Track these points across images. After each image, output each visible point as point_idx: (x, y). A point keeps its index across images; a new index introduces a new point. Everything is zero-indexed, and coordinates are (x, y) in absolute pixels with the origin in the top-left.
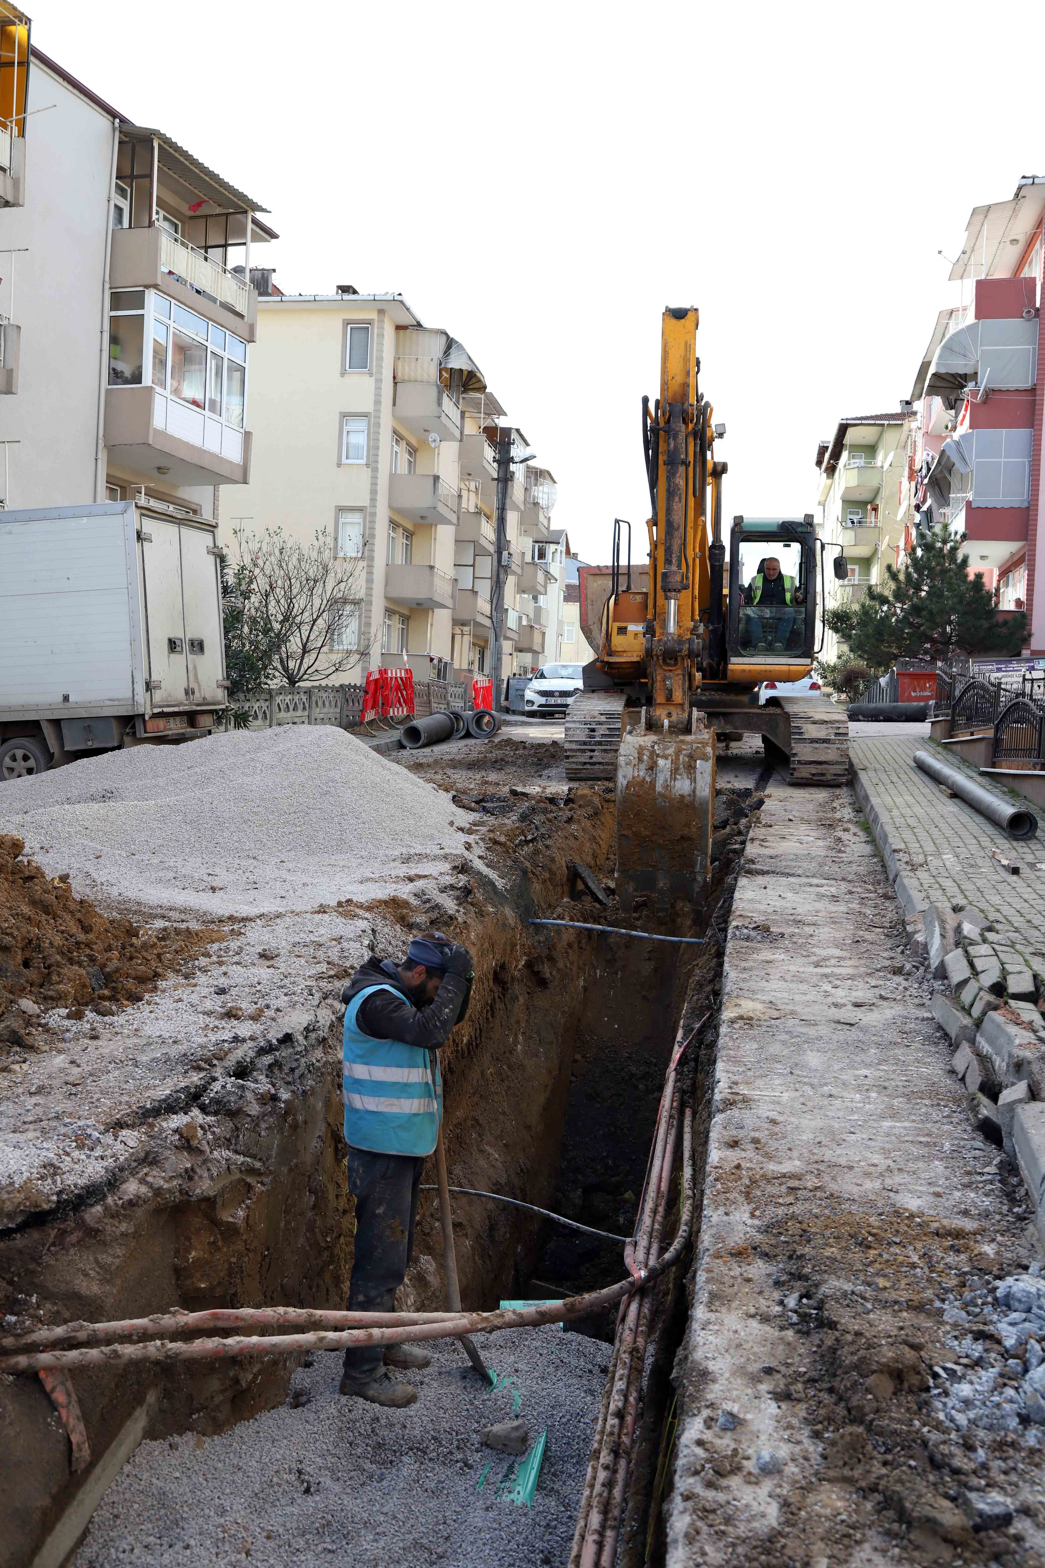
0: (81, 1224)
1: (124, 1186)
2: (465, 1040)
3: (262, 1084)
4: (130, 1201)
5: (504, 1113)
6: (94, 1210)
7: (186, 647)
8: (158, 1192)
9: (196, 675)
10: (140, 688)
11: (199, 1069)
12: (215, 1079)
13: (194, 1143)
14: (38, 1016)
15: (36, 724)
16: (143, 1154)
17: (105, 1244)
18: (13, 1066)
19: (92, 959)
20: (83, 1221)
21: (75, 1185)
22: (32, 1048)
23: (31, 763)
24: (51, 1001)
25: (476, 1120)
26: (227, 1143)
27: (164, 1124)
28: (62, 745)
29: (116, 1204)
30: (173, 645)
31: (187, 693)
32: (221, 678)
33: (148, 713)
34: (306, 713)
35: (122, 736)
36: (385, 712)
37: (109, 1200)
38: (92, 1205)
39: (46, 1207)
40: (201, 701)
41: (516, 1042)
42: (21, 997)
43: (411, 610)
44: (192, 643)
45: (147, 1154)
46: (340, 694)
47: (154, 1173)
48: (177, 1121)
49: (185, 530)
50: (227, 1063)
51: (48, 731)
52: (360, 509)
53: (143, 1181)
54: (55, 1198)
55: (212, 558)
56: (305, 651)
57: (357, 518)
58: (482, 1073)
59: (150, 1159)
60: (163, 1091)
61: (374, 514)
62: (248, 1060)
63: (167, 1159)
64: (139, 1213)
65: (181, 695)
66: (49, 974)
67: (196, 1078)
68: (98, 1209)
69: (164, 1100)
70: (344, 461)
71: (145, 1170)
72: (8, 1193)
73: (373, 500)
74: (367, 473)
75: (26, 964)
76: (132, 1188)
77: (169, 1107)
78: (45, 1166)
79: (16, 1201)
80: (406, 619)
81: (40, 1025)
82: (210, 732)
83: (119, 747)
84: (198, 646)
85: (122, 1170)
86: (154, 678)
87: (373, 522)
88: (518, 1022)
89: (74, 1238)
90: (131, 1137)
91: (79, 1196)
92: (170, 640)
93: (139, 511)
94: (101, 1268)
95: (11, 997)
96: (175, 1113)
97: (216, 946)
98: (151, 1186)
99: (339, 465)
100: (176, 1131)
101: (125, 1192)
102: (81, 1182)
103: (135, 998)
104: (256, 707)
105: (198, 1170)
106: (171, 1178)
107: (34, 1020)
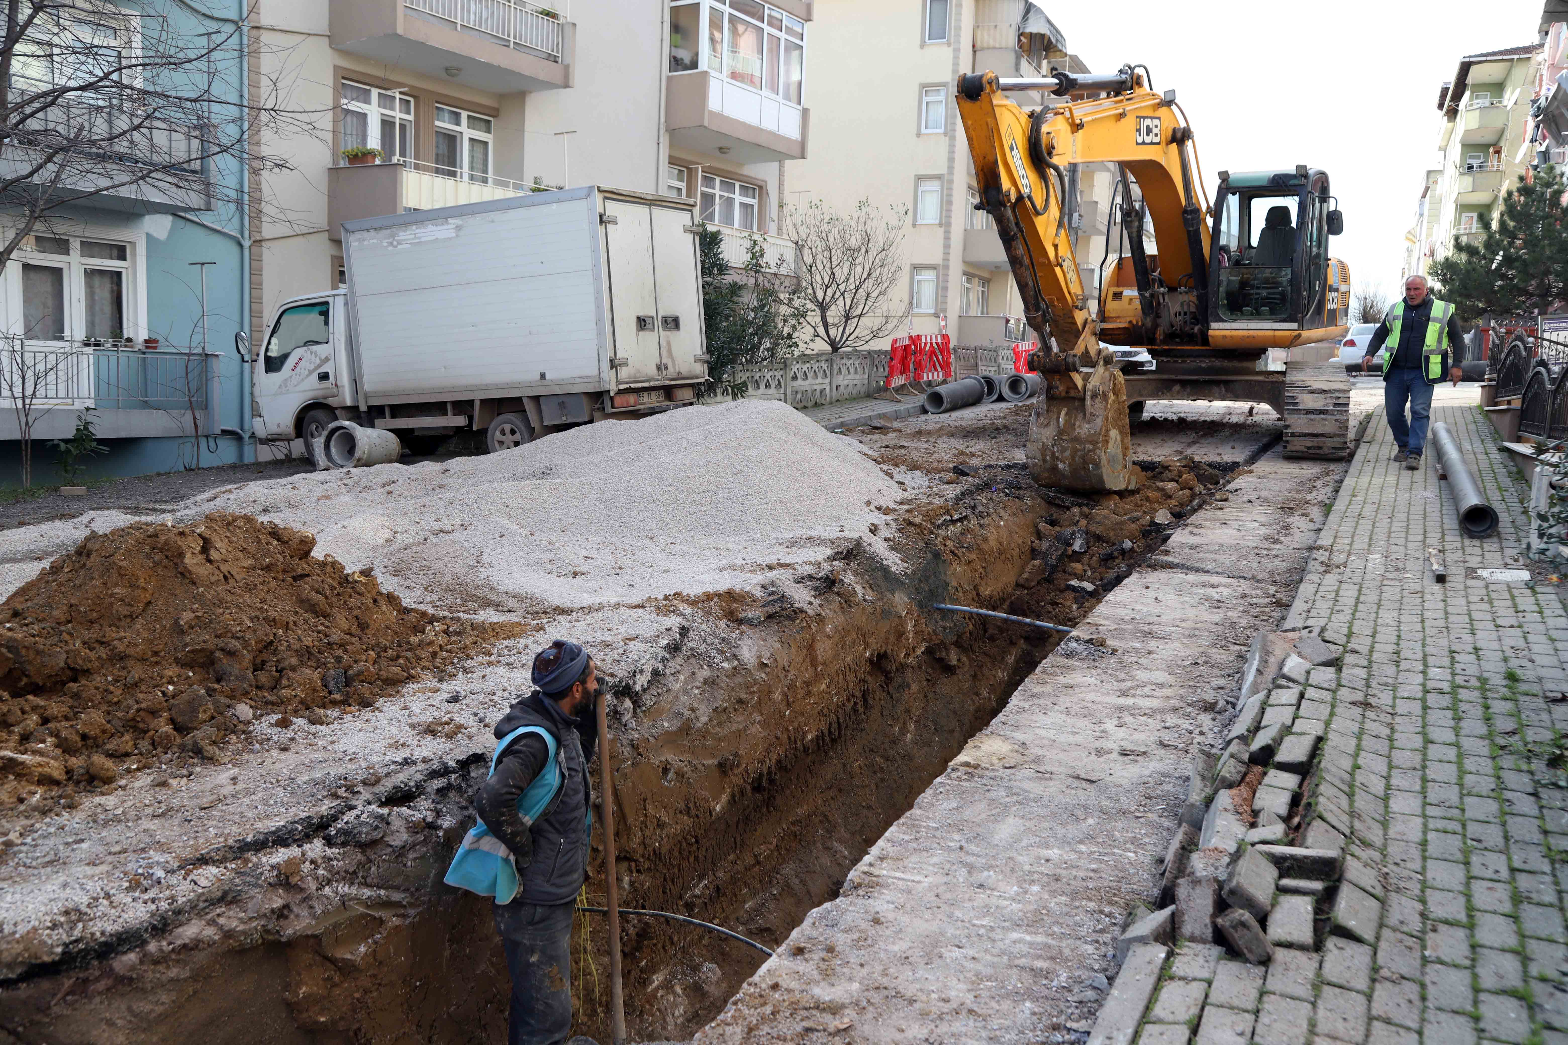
0: (110, 972)
1: (180, 930)
2: (809, 737)
3: (422, 810)
4: (185, 946)
5: (869, 807)
6: (125, 958)
7: (658, 324)
8: (228, 934)
9: (670, 351)
10: (606, 365)
11: (335, 796)
12: (351, 808)
13: (294, 880)
14: (249, 722)
15: (519, 399)
16: (219, 894)
17: (144, 991)
18: (171, 781)
19: (339, 659)
20: (112, 969)
21: (103, 933)
22: (212, 760)
23: (517, 436)
24: (269, 706)
25: (825, 816)
26: (350, 877)
27: (264, 859)
28: (541, 420)
29: (161, 950)
30: (642, 323)
31: (659, 368)
32: (699, 352)
33: (613, 389)
34: (827, 380)
35: (592, 410)
36: (918, 377)
37: (152, 947)
38: (125, 953)
39: (46, 959)
40: (675, 375)
41: (904, 730)
42: (240, 701)
43: (992, 272)
44: (665, 320)
45: (225, 894)
46: (868, 361)
47: (231, 913)
48: (281, 855)
49: (656, 211)
50: (378, 789)
51: (529, 406)
52: (938, 177)
53: (212, 923)
54: (59, 950)
55: (690, 236)
56: (847, 318)
57: (935, 185)
58: (845, 766)
59: (229, 898)
60: (273, 824)
61: (951, 182)
62: (412, 784)
63: (252, 898)
64: (200, 957)
65: (652, 371)
66: (281, 677)
67: (325, 807)
68: (132, 957)
69: (273, 833)
70: (924, 131)
71: (218, 911)
72: (8, 943)
73: (951, 168)
74: (944, 141)
75: (258, 667)
76: (190, 931)
77: (281, 839)
78: (67, 913)
79: (14, 952)
80: (986, 282)
81: (244, 732)
82: (691, 404)
83: (591, 421)
84: (673, 323)
85: (178, 912)
86: (619, 355)
87: (950, 189)
88: (908, 711)
89: (101, 986)
90: (207, 876)
91: (105, 944)
92: (639, 318)
93: (601, 196)
94: (135, 1016)
95: (227, 701)
96: (287, 846)
97: (506, 643)
98: (221, 928)
99: (918, 135)
100: (273, 867)
101: (179, 936)
102: (110, 928)
103: (366, 704)
104: (768, 376)
105: (295, 909)
106: (251, 919)
107: (241, 727)
